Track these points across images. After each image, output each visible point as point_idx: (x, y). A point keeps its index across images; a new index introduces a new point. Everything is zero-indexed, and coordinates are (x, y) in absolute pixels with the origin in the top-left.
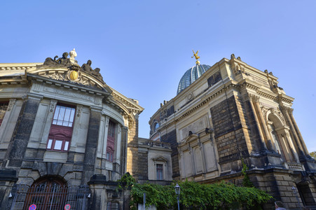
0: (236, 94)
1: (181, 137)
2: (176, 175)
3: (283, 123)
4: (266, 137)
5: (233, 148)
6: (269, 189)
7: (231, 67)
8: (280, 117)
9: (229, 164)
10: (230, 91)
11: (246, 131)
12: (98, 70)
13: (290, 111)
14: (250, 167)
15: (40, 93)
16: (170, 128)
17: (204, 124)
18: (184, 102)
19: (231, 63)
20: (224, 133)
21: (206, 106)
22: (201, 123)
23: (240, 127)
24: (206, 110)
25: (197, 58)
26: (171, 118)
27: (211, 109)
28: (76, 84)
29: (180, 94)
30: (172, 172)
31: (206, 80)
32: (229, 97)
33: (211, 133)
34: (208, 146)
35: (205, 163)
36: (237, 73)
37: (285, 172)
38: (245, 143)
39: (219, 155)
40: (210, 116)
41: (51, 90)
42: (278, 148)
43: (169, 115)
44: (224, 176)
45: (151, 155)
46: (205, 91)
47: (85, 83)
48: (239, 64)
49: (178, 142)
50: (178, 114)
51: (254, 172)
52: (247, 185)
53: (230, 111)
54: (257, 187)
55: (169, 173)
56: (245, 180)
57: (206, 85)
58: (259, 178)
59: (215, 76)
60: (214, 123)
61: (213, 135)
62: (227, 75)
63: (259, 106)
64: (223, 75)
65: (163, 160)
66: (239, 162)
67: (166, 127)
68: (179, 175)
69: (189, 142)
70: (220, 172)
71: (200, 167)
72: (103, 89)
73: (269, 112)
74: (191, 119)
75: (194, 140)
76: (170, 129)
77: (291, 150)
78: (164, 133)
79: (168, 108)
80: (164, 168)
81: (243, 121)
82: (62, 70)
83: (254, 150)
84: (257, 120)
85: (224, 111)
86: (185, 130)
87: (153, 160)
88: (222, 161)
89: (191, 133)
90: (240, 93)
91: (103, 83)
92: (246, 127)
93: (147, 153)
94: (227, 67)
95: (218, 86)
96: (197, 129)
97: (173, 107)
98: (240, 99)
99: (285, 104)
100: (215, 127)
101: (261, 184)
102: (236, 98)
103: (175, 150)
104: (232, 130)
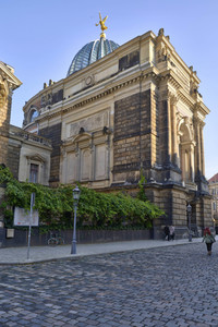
0: (153, 87)
1: (67, 134)
2: (54, 179)
3: (192, 138)
4: (173, 150)
5: (134, 156)
6: (162, 205)
7: (155, 48)
8: (191, 130)
9: (124, 174)
10: (147, 83)
11: (154, 138)
13: (202, 124)
14: (149, 180)
16: (54, 119)
17: (102, 121)
18: (78, 87)
19: (157, 42)
20: (127, 136)
21: (110, 97)
22: (99, 119)
23: (149, 131)
24: (109, 103)
26: (57, 106)
27: (115, 103)
29: (73, 76)
30: (49, 175)
31: (117, 59)
32: (143, 90)
33: (109, 134)
34: (102, 149)
35: (94, 170)
36: (162, 58)
38: (150, 153)
39: (115, 162)
40: (113, 113)
43: (55, 101)
44: (115, 187)
45: (25, 151)
46: (112, 76)
48: (167, 47)
49: (63, 139)
50: (67, 103)
51: (152, 186)
52: (141, 199)
53: (140, 110)
54: (152, 202)
55: (45, 176)
56: (140, 193)
57: (115, 68)
58: (155, 193)
59: (130, 59)
60: (115, 122)
61: (112, 137)
62: (148, 59)
63: (175, 111)
64: (142, 58)
65: (40, 160)
66: (137, 173)
67: (48, 117)
68: (58, 180)
69: (77, 142)
70: (111, 182)
71: (86, 173)
73: (182, 121)
74: (85, 111)
75: (84, 139)
76: (54, 121)
77: (191, 168)
78: (44, 125)
79: (55, 91)
80: (40, 169)
81: (154, 124)
83: (157, 162)
84: (170, 127)
85: (132, 108)
86: (74, 126)
87: (27, 157)
88: (117, 170)
89: (82, 130)
90: (158, 88)
92: (155, 133)
93: (20, 147)
94: (151, 45)
95: (132, 72)
96: (91, 127)
97: (61, 92)
98: (157, 97)
99: (200, 115)
100: (116, 128)
101: (156, 199)
102: (153, 93)
103: (57, 148)
104: (138, 134)
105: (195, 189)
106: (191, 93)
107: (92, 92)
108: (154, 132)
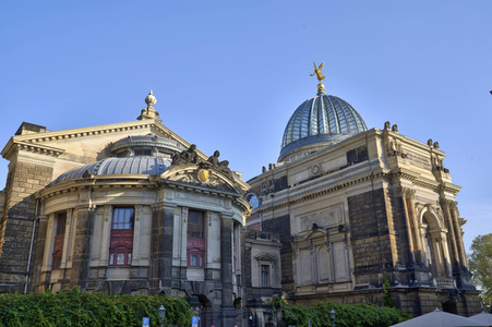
0: (385, 185)
1: (297, 228)
2: (288, 280)
3: (441, 224)
4: (416, 247)
5: (374, 258)
6: (411, 309)
7: (382, 143)
8: (438, 215)
9: (366, 276)
10: (378, 181)
11: (393, 238)
12: (226, 163)
13: (453, 205)
14: (393, 284)
15: (173, 201)
16: (279, 210)
17: (336, 216)
18: (305, 175)
20: (366, 236)
21: (342, 192)
22: (332, 214)
23: (387, 232)
24: (342, 197)
25: (320, 79)
26: (281, 195)
27: (348, 199)
28: (207, 186)
30: (280, 275)
31: (344, 151)
32: (376, 188)
33: (346, 232)
34: (339, 247)
35: (334, 270)
36: (391, 154)
37: (432, 290)
38: (391, 254)
39: (355, 263)
40: (346, 208)
41: (182, 195)
42: (429, 257)
43: (277, 189)
44: (359, 291)
45: (256, 252)
46: (342, 168)
47: (215, 183)
48: (395, 138)
49: (293, 233)
50: (292, 192)
51: (397, 290)
52: (386, 304)
53: (375, 208)
54: (398, 307)
55: (276, 277)
56: (385, 298)
57: (343, 160)
58: (402, 297)
59: (358, 155)
60: (351, 219)
61: (349, 235)
62: (377, 156)
63: (414, 202)
64: (370, 154)
65: (270, 259)
66: (380, 275)
67: (273, 208)
68: (292, 281)
69: (311, 239)
70: (354, 285)
71: (324, 272)
72: (233, 190)
73: (425, 210)
74: (316, 204)
75: (318, 236)
76: (281, 213)
77: (444, 260)
78: (269, 216)
79: (278, 177)
80: (271, 270)
81: (391, 224)
82: (191, 168)
83: (399, 262)
85: (367, 207)
86: (305, 219)
87: (257, 259)
88: (359, 271)
89: (315, 227)
90: (391, 183)
91: (234, 182)
92: (394, 232)
93: (250, 249)
94: (378, 142)
95: (360, 169)
96: (324, 223)
97: (285, 179)
98: (391, 193)
99: (448, 196)
100: (353, 226)
101: (403, 304)
102: (386, 191)
103: (287, 245)
104: (375, 234)
105: (453, 285)
106: (433, 171)
107: (321, 184)
108: (392, 233)
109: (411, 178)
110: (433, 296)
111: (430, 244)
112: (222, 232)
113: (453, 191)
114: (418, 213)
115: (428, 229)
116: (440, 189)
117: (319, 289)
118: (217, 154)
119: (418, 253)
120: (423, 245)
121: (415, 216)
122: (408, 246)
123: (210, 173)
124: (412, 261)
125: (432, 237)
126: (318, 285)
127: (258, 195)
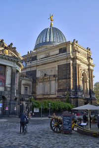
0: (71, 62)
1: (39, 75)
2: (34, 92)
3: (88, 77)
4: (79, 84)
5: (64, 86)
6: (75, 104)
7: (72, 47)
8: (87, 74)
9: (61, 93)
10: (69, 60)
11: (72, 80)
12: (15, 48)
14: (70, 96)
16: (33, 68)
18: (43, 56)
19: (73, 44)
20: (62, 79)
21: (56, 63)
22: (52, 71)
23: (70, 78)
24: (56, 65)
25: (51, 21)
26: (34, 63)
27: (59, 66)
28: (7, 56)
31: (58, 48)
32: (68, 63)
33: (56, 77)
34: (53, 82)
35: (50, 90)
36: (74, 51)
37: (82, 98)
38: (70, 86)
39: (58, 88)
40: (57, 69)
42: (82, 87)
43: (33, 60)
44: (58, 97)
46: (57, 55)
47: (10, 55)
48: (76, 46)
49: (37, 76)
50: (38, 62)
51: (71, 98)
52: (67, 102)
53: (67, 70)
54: (71, 103)
55: (30, 91)
56: (67, 100)
57: (58, 52)
58: (72, 100)
59: (63, 50)
60: (58, 73)
61: (57, 78)
62: (70, 51)
63: (80, 68)
64: (67, 50)
65: (28, 85)
66: (66, 92)
67: (30, 67)
68: (35, 93)
69: (43, 79)
70: (57, 95)
71: (47, 90)
72: (17, 59)
73: (83, 71)
74: (46, 67)
75: (46, 78)
77: (87, 89)
78: (29, 70)
79: (33, 56)
80: (28, 89)
81: (72, 75)
82: (1, 49)
83: (73, 89)
85: (64, 69)
86: (42, 72)
87: (24, 85)
88: (59, 91)
89: (45, 75)
90: (73, 62)
91: (17, 55)
93: (21, 81)
95: (63, 55)
96: (49, 74)
97: (36, 57)
98: (73, 65)
99: (91, 67)
100: (58, 75)
101: (72, 102)
102: (71, 64)
103: (35, 81)
104: (66, 79)
105: (88, 97)
106: (87, 59)
107: (49, 60)
108: (72, 78)
109: (80, 60)
110: (82, 100)
111: (83, 83)
112: (12, 74)
113: (93, 66)
114: (81, 72)
115: (83, 78)
116: (89, 65)
117: (45, 96)
118: (12, 44)
119: (79, 86)
120: (81, 83)
121: (80, 73)
122: (76, 83)
123: (9, 51)
124: (77, 88)
125: (84, 81)
126: (44, 95)
127: (25, 62)
